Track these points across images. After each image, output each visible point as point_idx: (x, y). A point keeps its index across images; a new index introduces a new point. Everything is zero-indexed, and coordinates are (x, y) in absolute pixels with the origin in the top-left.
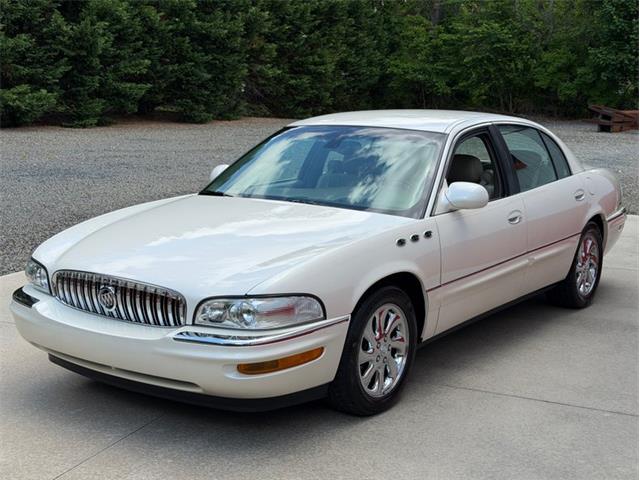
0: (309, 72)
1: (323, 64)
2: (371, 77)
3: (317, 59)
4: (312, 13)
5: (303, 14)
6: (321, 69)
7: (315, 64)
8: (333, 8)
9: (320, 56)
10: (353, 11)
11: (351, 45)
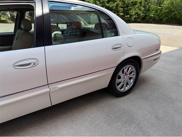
0: (129, 14)
1: (132, 13)
2: (143, 16)
3: (131, 12)
4: (131, 3)
5: (129, 3)
6: (132, 14)
7: (131, 13)
8: (136, 2)
9: (132, 11)
10: (141, 3)
11: (139, 9)
